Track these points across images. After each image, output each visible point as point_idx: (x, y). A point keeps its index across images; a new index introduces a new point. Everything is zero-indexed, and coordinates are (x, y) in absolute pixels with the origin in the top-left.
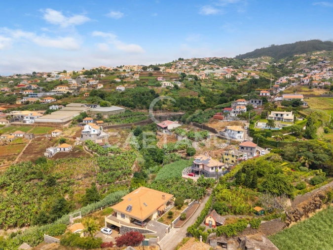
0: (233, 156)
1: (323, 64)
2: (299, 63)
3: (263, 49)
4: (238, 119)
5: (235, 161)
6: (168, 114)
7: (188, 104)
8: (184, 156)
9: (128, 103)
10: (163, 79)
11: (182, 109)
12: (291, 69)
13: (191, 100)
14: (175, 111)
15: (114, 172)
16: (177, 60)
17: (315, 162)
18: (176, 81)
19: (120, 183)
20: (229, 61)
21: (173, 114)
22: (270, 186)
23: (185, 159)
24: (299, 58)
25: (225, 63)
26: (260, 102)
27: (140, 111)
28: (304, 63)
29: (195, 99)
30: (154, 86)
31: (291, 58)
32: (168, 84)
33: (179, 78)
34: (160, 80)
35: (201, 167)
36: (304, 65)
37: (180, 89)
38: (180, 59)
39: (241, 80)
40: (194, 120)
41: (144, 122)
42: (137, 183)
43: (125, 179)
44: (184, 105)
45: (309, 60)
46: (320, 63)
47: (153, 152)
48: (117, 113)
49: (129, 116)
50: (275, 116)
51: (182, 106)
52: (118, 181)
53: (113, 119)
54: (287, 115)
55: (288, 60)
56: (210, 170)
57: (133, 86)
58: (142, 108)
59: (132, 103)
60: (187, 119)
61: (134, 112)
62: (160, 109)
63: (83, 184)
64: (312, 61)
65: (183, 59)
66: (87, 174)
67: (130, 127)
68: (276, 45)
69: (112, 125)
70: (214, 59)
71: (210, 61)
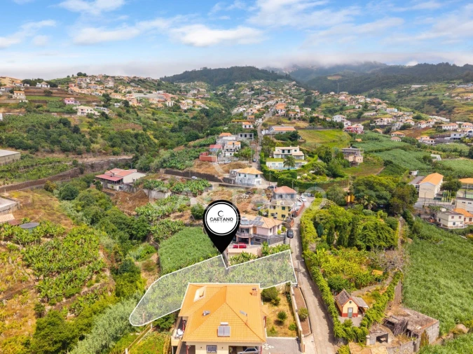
0: (284, 208)
1: (269, 95)
2: (242, 93)
3: (194, 72)
4: (235, 159)
5: (287, 215)
6: (105, 159)
7: (133, 142)
8: (188, 221)
9: (21, 142)
10: (76, 102)
11: (126, 150)
12: (235, 100)
13: (136, 136)
14: (115, 154)
15: (74, 272)
16: (75, 75)
17: (379, 202)
18: (97, 106)
19: (93, 291)
20: (156, 83)
21: (113, 158)
22: (373, 238)
23: (191, 225)
24: (241, 86)
25: (152, 85)
26: (251, 136)
27: (50, 157)
28: (248, 93)
29: (142, 135)
30: (63, 113)
31: (232, 86)
32: (88, 110)
33: (100, 102)
34: (70, 103)
35: (251, 231)
36: (249, 95)
37: (111, 119)
38: (80, 74)
39: (188, 109)
40: (165, 165)
41: (64, 175)
42: (132, 282)
43: (97, 281)
44: (127, 143)
45: (253, 90)
46: (266, 94)
47: (121, 224)
48: (8, 161)
49: (32, 166)
50: (281, 152)
51: (124, 145)
52: (86, 289)
53: (7, 174)
54: (296, 151)
55: (228, 88)
56: (270, 234)
57: (20, 112)
58: (52, 151)
59: (30, 142)
60: (153, 165)
61: (40, 157)
62: (88, 151)
63: (9, 313)
64: (256, 91)
65: (85, 75)
66: (10, 289)
67: (43, 185)
68: (208, 68)
69: (10, 185)
70: (137, 79)
71: (131, 82)
